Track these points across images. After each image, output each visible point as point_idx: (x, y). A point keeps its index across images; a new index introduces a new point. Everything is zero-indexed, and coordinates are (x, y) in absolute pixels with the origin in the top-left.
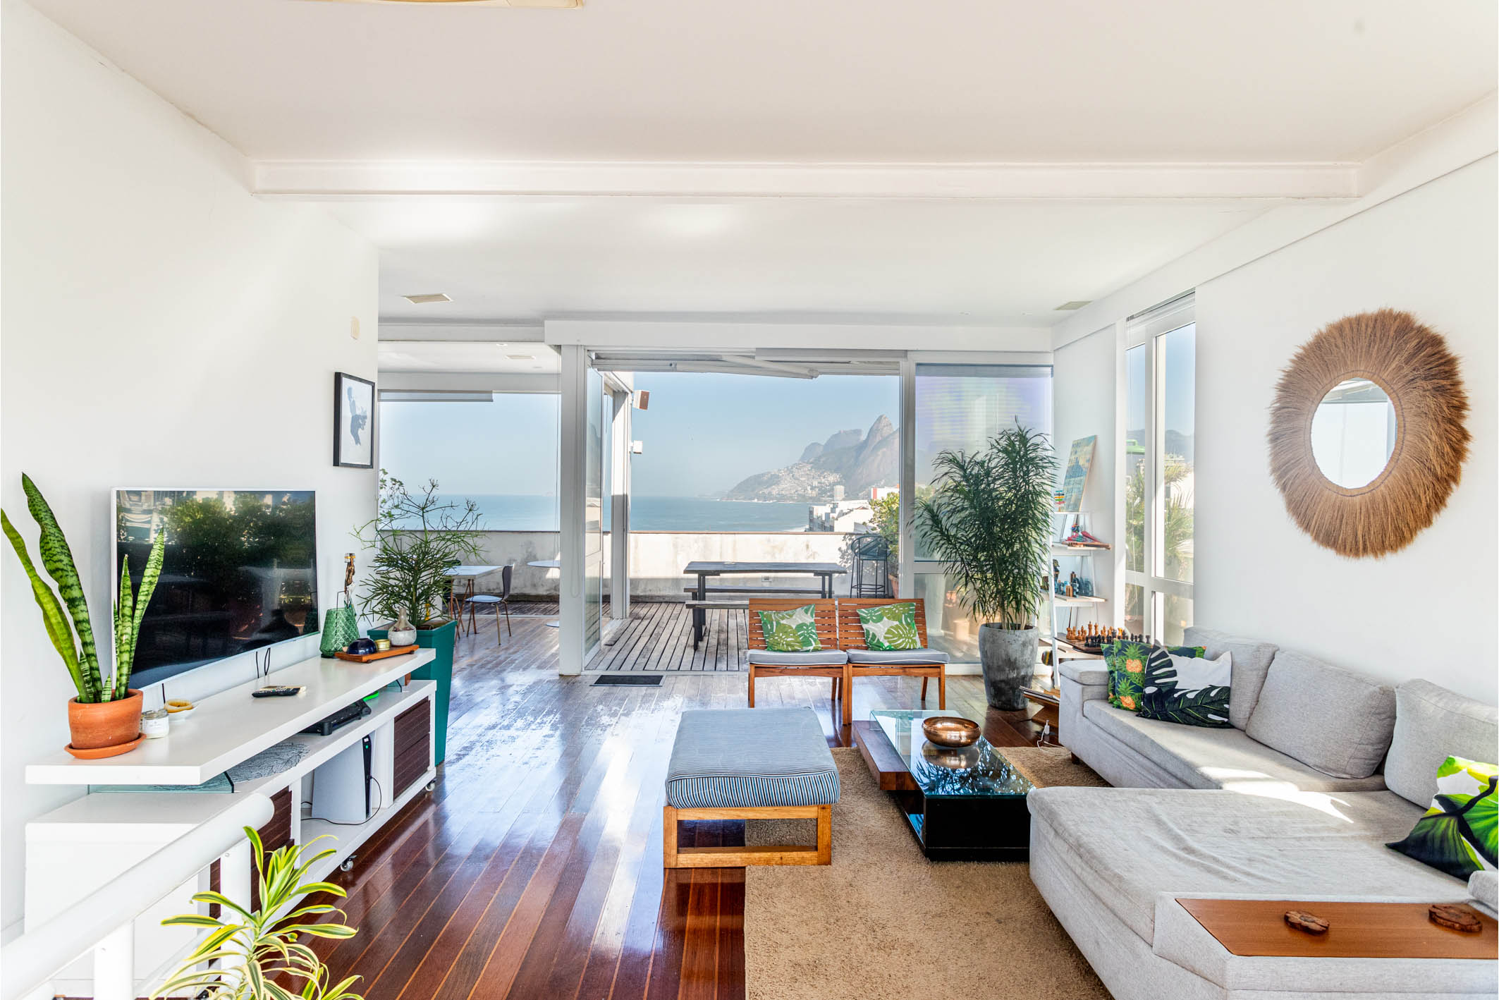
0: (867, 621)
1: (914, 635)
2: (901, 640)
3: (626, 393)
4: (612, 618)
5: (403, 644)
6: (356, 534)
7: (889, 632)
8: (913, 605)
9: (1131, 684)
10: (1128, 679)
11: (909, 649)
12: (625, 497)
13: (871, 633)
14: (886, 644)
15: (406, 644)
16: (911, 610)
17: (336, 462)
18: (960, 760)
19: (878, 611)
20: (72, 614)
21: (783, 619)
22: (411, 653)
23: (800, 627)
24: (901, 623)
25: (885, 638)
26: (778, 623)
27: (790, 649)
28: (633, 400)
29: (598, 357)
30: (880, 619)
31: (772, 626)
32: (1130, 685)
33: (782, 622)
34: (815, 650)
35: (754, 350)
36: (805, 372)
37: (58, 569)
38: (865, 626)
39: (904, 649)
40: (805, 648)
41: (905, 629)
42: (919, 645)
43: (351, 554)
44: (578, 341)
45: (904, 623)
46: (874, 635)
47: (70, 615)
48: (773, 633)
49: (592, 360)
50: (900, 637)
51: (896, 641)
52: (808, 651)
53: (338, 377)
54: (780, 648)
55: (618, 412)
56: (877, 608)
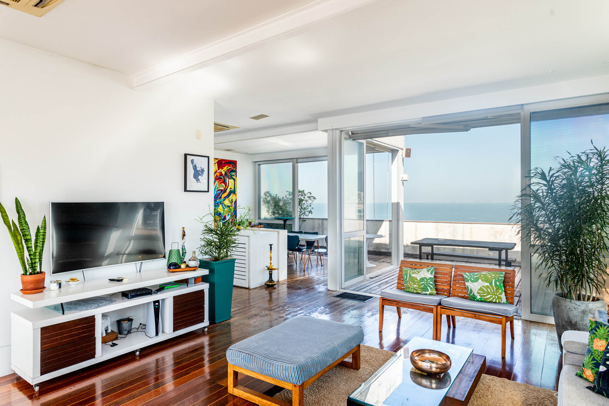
0: (468, 281)
1: (501, 294)
2: (489, 296)
3: (398, 151)
4: (392, 265)
5: (191, 266)
6: (199, 219)
7: (481, 289)
8: (502, 274)
9: (594, 359)
10: (592, 355)
11: (495, 303)
12: (398, 204)
13: (469, 288)
14: (479, 297)
15: (193, 266)
16: (501, 277)
17: (185, 190)
18: (431, 383)
19: (477, 275)
20: (26, 244)
21: (413, 273)
22: (195, 270)
23: (422, 279)
24: (491, 284)
25: (478, 293)
26: (410, 276)
27: (415, 292)
28: (401, 154)
29: (352, 134)
30: (476, 280)
31: (407, 277)
32: (592, 360)
33: (412, 275)
34: (431, 294)
35: (421, 119)
36: (462, 127)
37: (23, 229)
38: (467, 284)
39: (490, 302)
40: (424, 292)
41: (493, 289)
42: (504, 300)
43: (183, 228)
44: (332, 127)
45: (493, 284)
46: (471, 291)
47: (25, 244)
48: (407, 281)
49: (350, 135)
50: (489, 294)
51: (485, 296)
52: (426, 294)
53: (186, 155)
54: (410, 290)
55: (394, 159)
56: (477, 273)
